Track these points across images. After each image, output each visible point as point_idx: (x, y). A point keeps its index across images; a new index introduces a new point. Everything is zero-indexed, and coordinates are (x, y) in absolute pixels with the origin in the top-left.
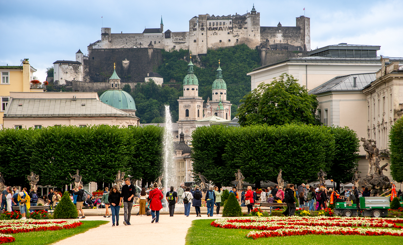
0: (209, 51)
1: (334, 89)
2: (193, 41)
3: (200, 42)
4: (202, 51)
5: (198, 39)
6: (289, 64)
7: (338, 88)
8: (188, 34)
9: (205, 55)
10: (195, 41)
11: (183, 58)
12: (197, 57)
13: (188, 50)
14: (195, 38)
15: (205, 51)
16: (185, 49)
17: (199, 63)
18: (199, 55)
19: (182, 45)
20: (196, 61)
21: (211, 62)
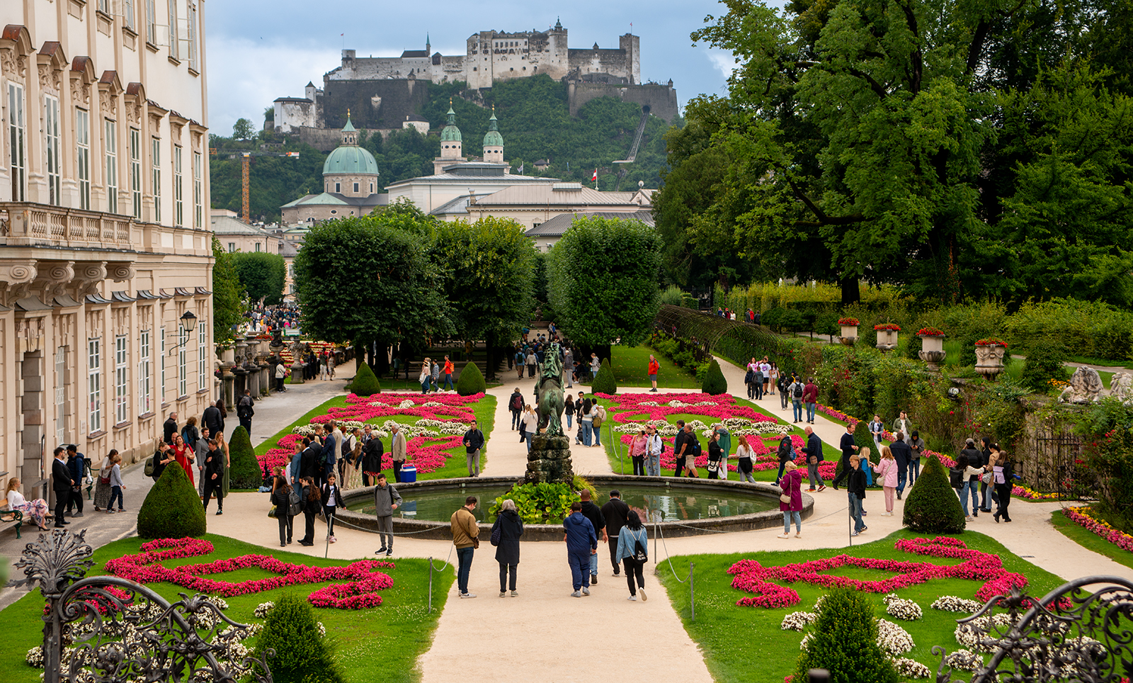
0: (495, 83)
1: (448, 211)
2: (472, 69)
3: (482, 71)
4: (486, 83)
5: (479, 66)
6: (412, 183)
7: (452, 210)
8: (464, 58)
9: (489, 89)
10: (475, 69)
11: (458, 94)
12: (478, 92)
13: (466, 82)
14: (475, 65)
15: (489, 84)
16: (460, 80)
17: (481, 101)
18: (481, 89)
19: (457, 74)
20: (477, 99)
21: (498, 100)
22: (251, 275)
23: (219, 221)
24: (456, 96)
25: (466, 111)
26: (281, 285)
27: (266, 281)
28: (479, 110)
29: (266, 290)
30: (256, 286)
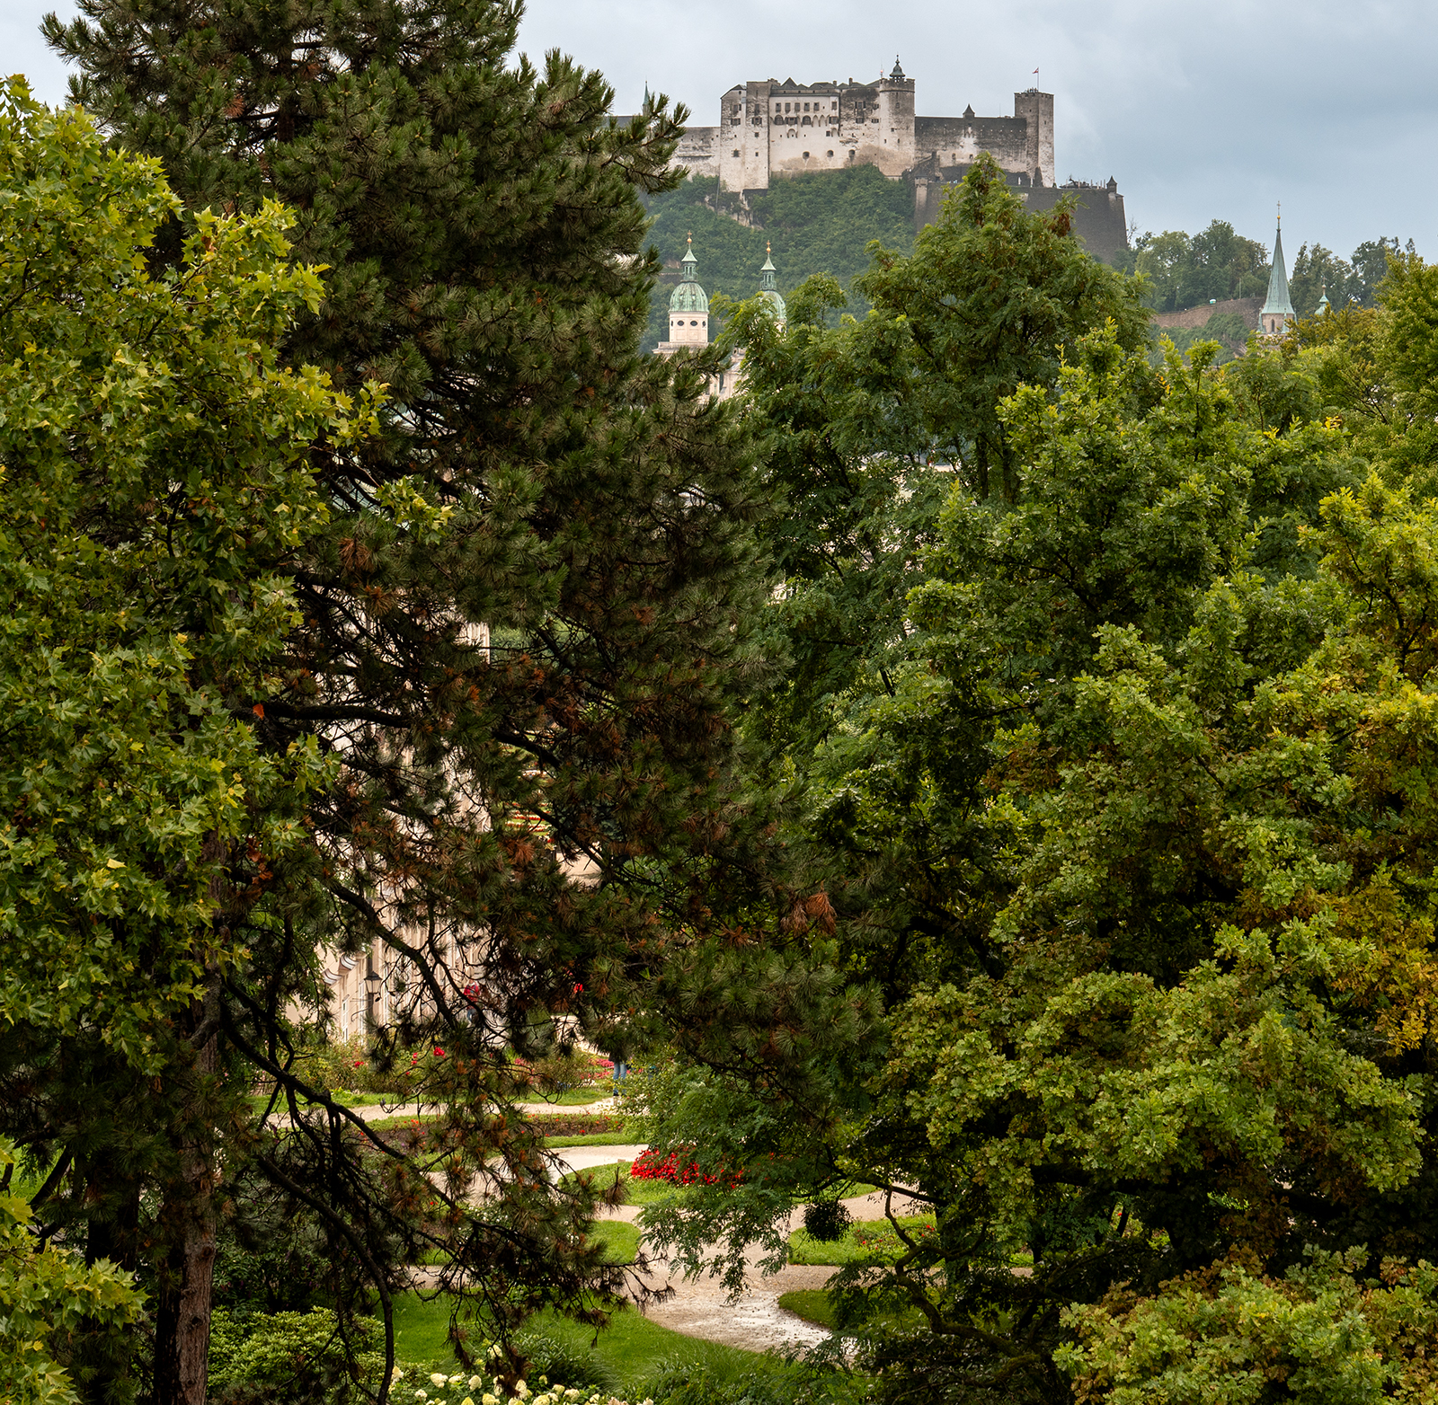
0: (774, 180)
2: (730, 154)
3: (750, 157)
4: (756, 180)
5: (743, 147)
8: (717, 132)
9: (762, 192)
10: (736, 154)
11: (702, 201)
12: (742, 197)
13: (718, 178)
14: (736, 145)
15: (763, 183)
16: (708, 174)
17: (747, 214)
18: (746, 192)
19: (700, 162)
20: (738, 210)
21: (779, 213)
24: (698, 204)
25: (716, 233)
28: (742, 231)
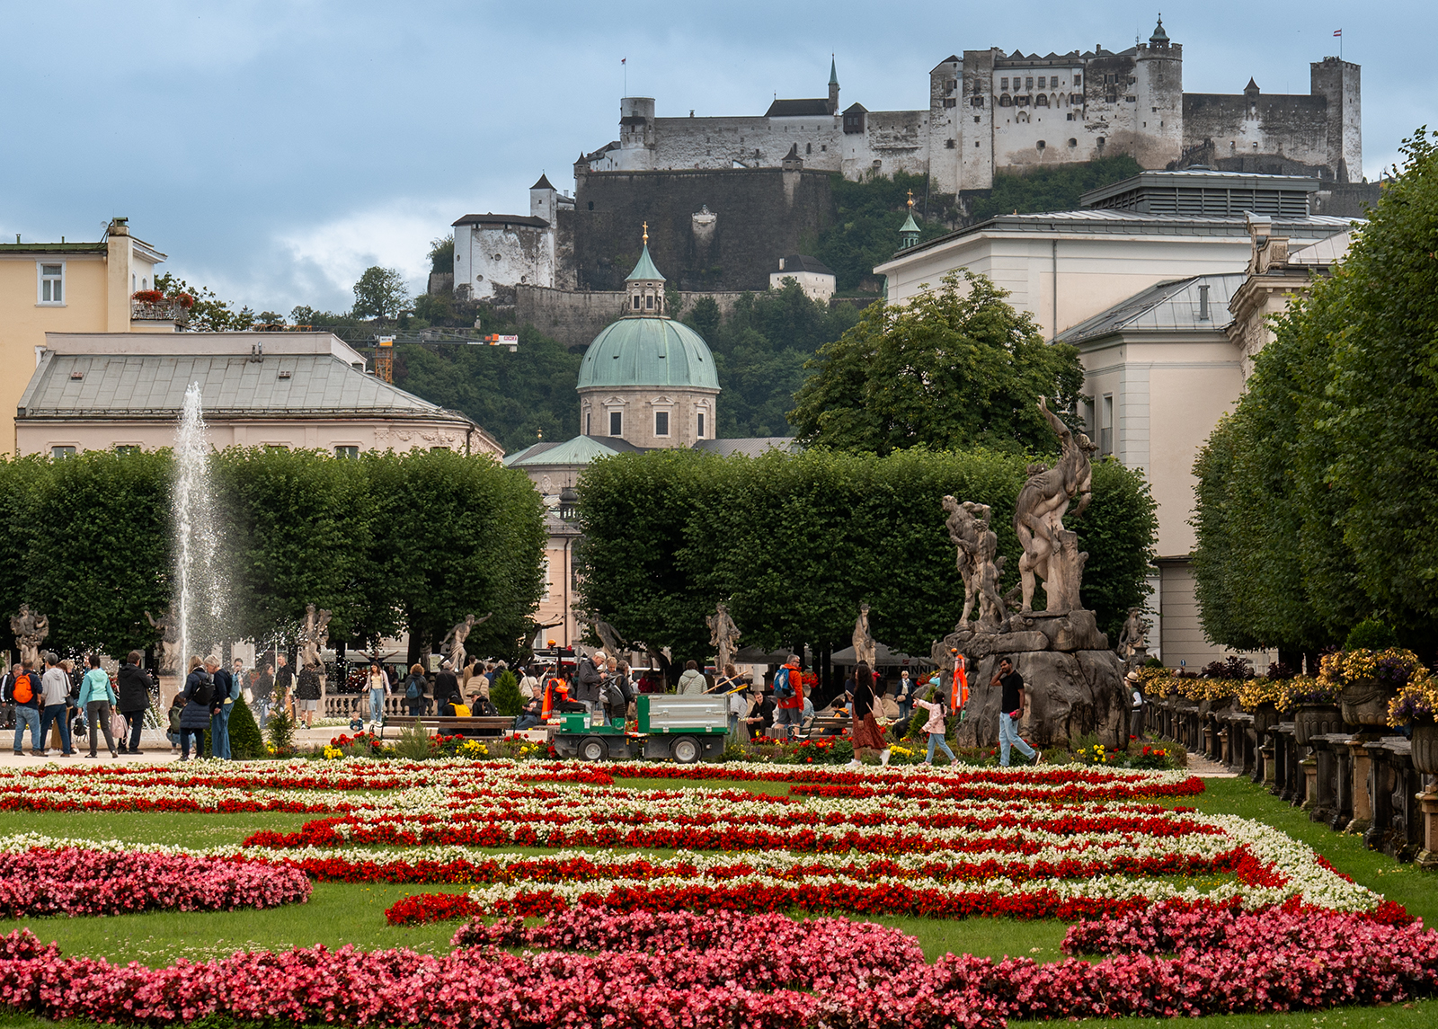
0: (1000, 178)
2: (943, 145)
3: (968, 148)
4: (976, 178)
5: (960, 136)
8: (924, 118)
9: (985, 193)
10: (950, 144)
12: (958, 200)
13: (926, 176)
14: (949, 133)
15: (985, 181)
16: (912, 171)
18: (965, 194)
19: (904, 156)
22: (419, 533)
23: (302, 373)
26: (530, 586)
27: (474, 560)
29: (474, 594)
30: (437, 580)
